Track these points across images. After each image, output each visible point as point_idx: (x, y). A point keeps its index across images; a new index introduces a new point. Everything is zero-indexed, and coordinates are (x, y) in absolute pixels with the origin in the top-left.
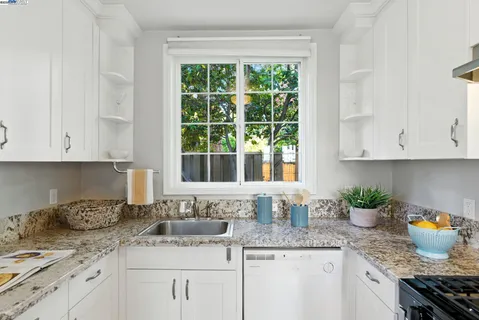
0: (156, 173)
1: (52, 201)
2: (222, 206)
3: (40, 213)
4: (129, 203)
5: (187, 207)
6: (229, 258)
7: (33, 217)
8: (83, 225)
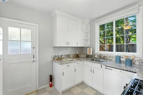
0: (93, 49)
1: (77, 53)
2: (108, 57)
3: (76, 54)
4: (88, 54)
5: (97, 56)
6: (101, 67)
7: (75, 55)
8: (80, 57)
